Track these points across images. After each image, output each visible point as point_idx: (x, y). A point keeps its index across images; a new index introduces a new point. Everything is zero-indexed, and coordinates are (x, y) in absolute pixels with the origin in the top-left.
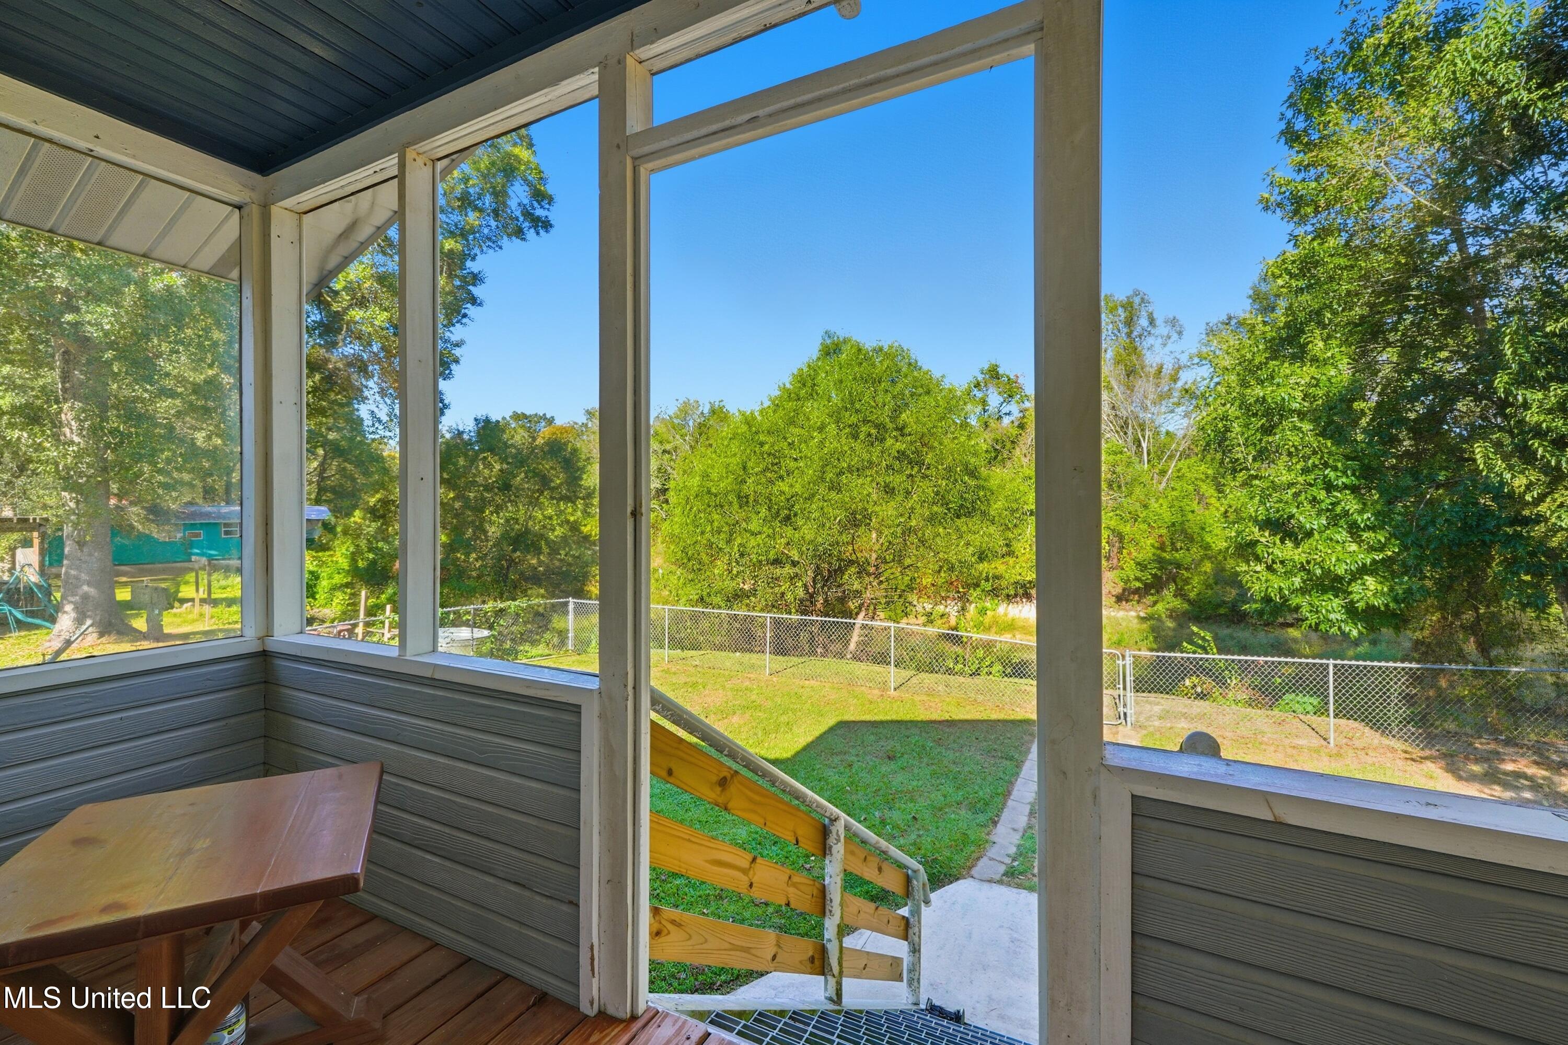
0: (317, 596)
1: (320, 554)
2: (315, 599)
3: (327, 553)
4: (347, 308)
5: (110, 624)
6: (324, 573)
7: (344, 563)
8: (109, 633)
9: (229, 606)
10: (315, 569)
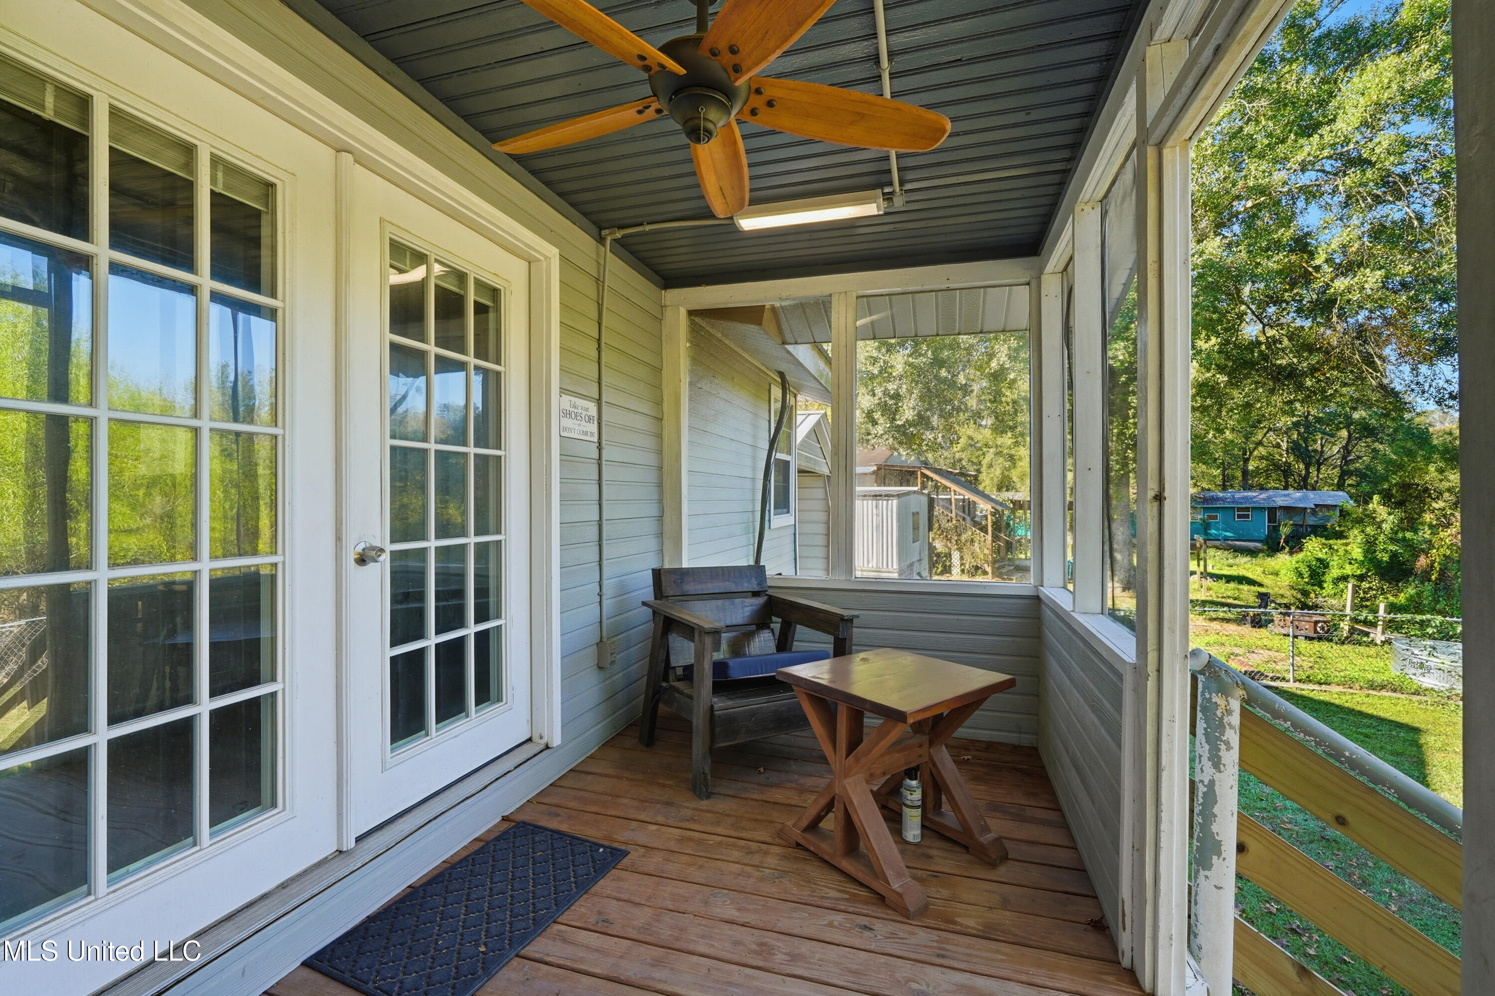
0: (1325, 585)
1: (1331, 542)
2: (1322, 588)
3: (1340, 542)
4: (1332, 280)
5: (1129, 582)
6: (1335, 562)
7: (1357, 553)
8: (1129, 589)
9: (1228, 582)
10: (1324, 557)
